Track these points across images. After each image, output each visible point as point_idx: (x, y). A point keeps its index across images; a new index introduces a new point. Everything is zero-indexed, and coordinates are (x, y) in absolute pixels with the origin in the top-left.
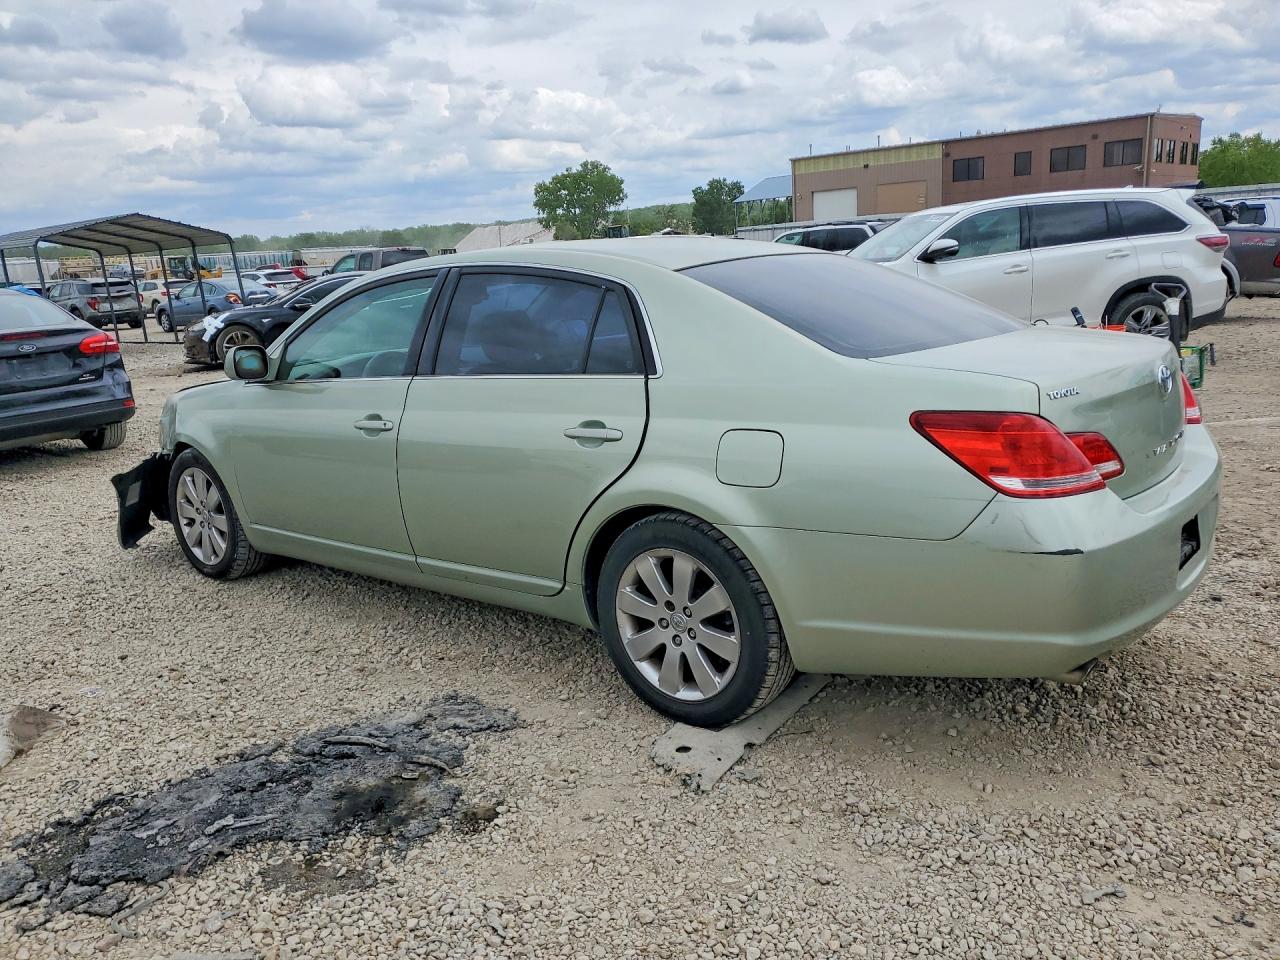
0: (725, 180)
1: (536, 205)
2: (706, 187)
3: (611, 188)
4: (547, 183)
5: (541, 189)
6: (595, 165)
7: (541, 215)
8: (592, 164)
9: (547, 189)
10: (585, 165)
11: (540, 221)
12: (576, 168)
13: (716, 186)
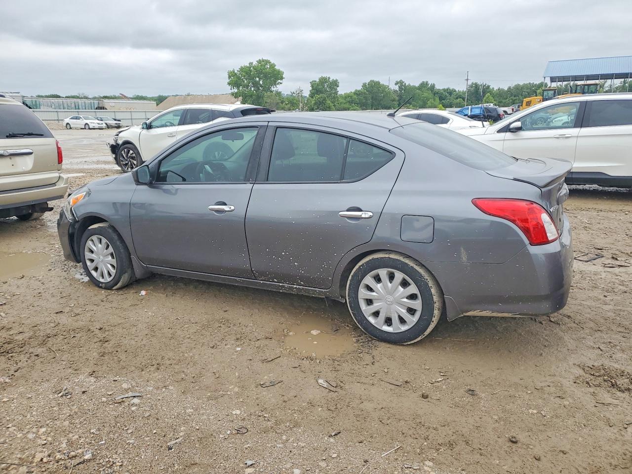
0: (329, 78)
1: (229, 84)
2: (318, 80)
3: (275, 76)
4: (236, 71)
5: (232, 74)
6: (267, 62)
7: (233, 91)
8: (263, 61)
9: (236, 74)
10: (259, 62)
11: (233, 94)
12: (255, 63)
13: (323, 81)
